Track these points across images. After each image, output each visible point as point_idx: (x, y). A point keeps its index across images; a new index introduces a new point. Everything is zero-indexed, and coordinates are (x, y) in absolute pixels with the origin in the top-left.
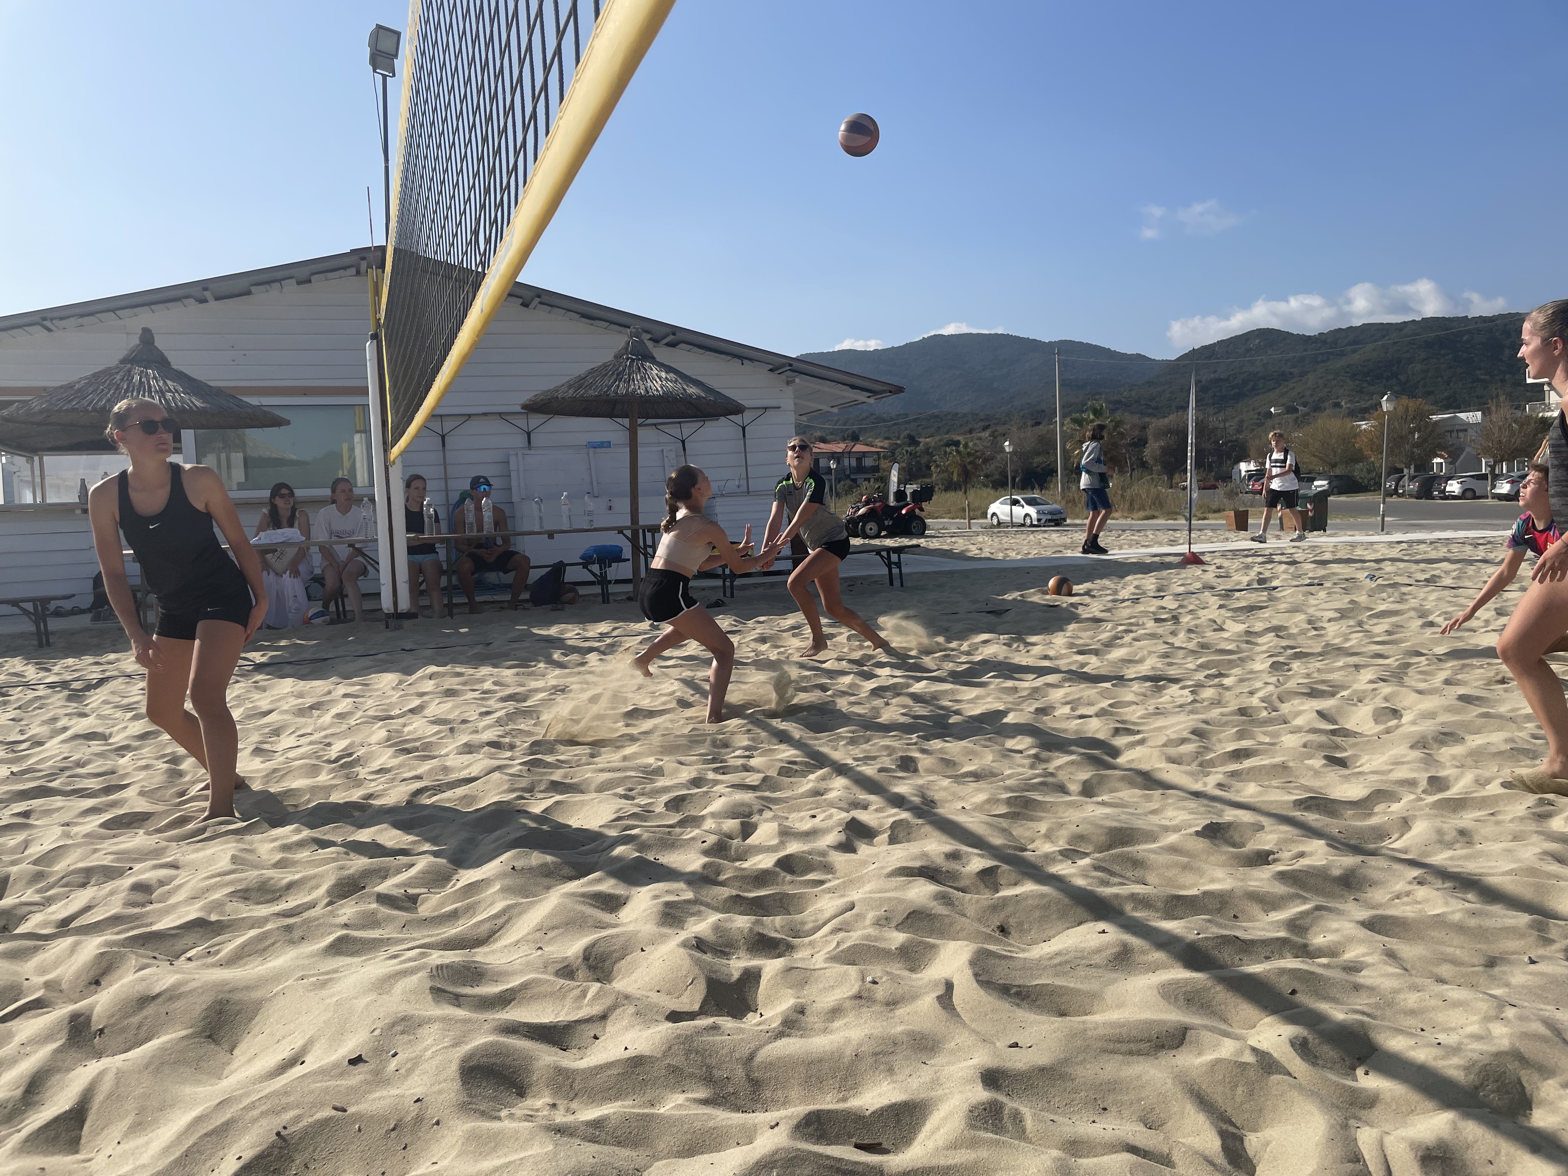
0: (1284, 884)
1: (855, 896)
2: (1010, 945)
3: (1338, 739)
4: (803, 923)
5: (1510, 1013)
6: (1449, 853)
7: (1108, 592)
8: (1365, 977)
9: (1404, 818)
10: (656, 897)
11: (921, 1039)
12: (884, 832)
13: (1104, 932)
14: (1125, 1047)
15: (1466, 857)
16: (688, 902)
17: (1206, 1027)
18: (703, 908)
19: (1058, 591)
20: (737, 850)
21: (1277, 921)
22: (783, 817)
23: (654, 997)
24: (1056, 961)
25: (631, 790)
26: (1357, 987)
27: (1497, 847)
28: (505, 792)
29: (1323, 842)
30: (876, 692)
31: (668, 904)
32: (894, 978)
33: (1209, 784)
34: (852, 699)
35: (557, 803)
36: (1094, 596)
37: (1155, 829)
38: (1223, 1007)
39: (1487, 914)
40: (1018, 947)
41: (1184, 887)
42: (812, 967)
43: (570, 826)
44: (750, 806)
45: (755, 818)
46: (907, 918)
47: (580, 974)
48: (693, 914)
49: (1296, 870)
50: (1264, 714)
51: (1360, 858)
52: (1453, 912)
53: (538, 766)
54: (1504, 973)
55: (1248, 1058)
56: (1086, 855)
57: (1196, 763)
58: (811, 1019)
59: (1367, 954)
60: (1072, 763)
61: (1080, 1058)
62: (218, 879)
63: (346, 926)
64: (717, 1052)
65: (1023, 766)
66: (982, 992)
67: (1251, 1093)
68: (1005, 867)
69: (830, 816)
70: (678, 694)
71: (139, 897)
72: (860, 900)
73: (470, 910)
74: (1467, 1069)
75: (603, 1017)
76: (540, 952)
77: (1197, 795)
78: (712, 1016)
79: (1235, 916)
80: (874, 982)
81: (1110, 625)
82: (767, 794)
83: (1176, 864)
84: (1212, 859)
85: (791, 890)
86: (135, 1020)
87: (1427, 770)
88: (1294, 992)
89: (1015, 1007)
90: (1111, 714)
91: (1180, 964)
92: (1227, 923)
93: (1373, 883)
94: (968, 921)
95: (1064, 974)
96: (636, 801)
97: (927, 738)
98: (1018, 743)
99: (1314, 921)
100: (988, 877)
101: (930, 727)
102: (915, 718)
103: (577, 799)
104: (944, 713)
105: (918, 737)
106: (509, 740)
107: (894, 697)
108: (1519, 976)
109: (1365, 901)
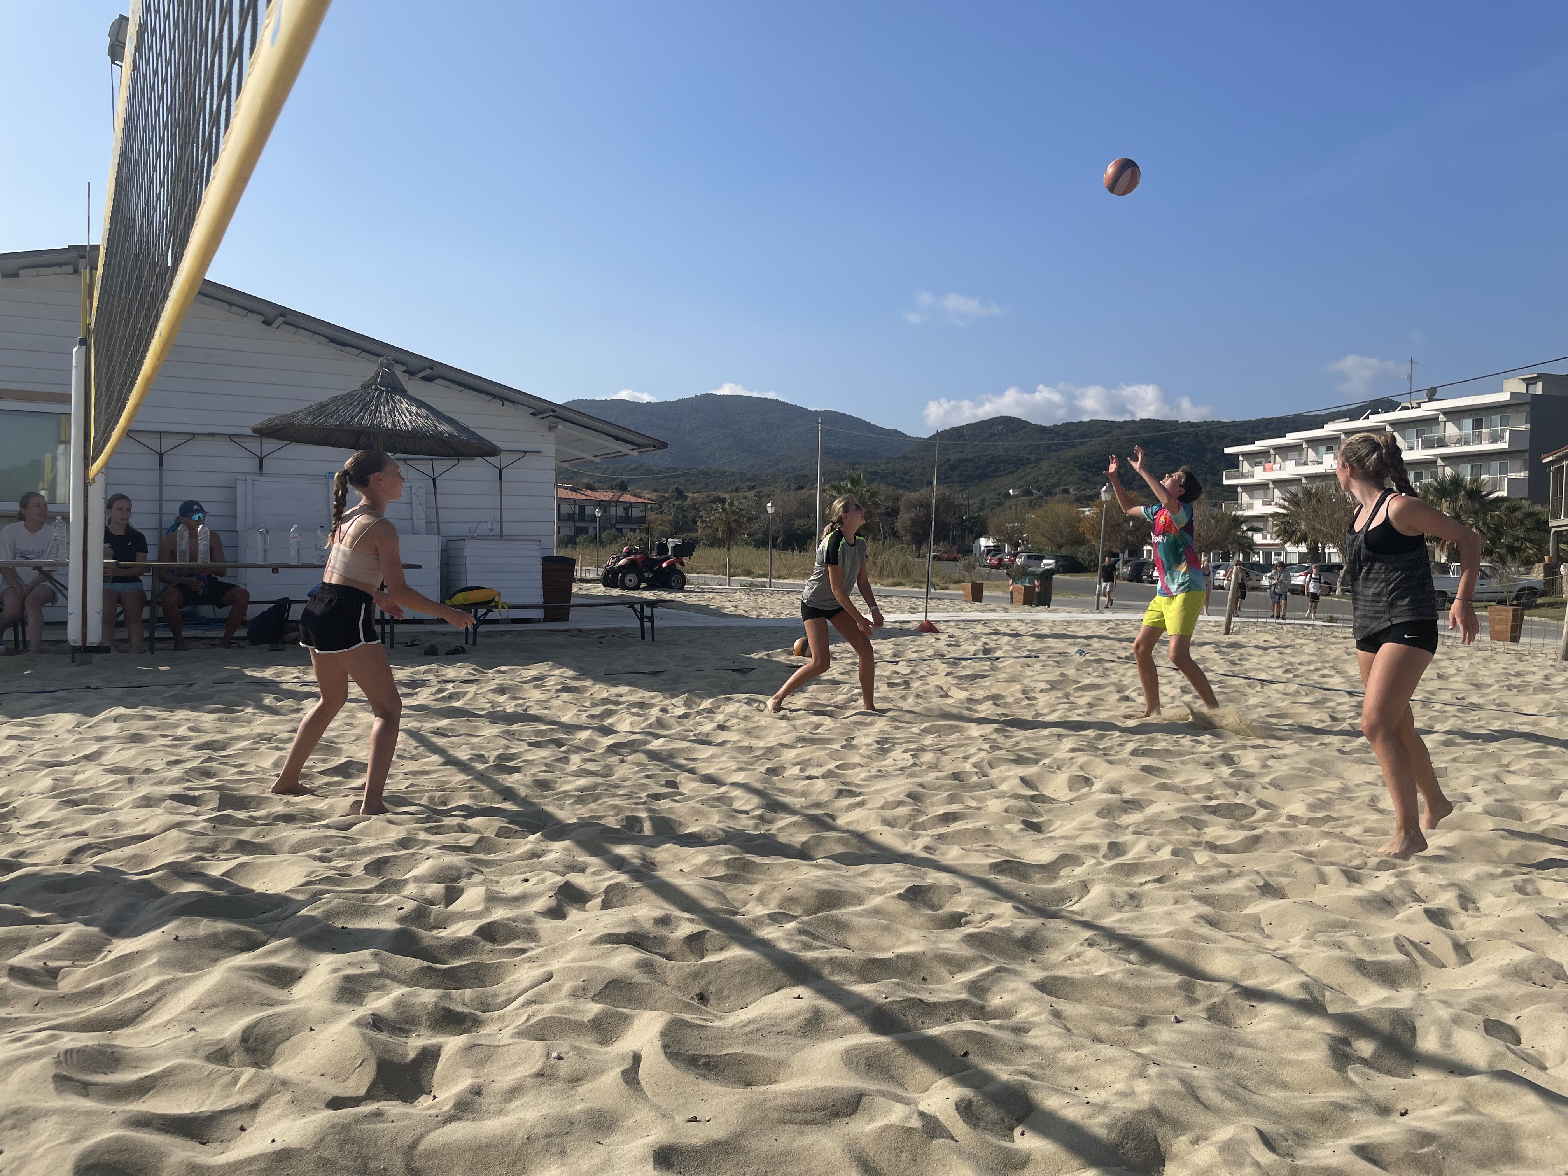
0: (971, 947)
1: (555, 965)
2: (707, 1013)
3: (1035, 805)
4: (495, 996)
5: (1153, 1071)
6: (1118, 916)
8: (1031, 1038)
9: (1084, 881)
10: (336, 970)
11: (599, 1117)
12: (598, 896)
13: (799, 997)
14: (801, 1116)
15: (1132, 920)
16: (372, 975)
17: (881, 1093)
18: (388, 981)
20: (436, 917)
21: (961, 983)
22: (492, 881)
23: (317, 1083)
24: (748, 1029)
25: (328, 851)
26: (1023, 1048)
27: (1160, 910)
28: (181, 852)
29: (1010, 905)
30: (613, 749)
31: (348, 979)
32: (581, 1053)
33: (917, 847)
34: (587, 755)
35: (241, 865)
37: (862, 891)
38: (901, 1071)
39: (1143, 974)
40: (715, 1016)
41: (881, 949)
42: (496, 1044)
43: (253, 891)
44: (458, 869)
45: (463, 882)
46: (606, 987)
47: (236, 1058)
48: (375, 989)
49: (983, 933)
50: (975, 779)
51: (1040, 921)
52: (1115, 973)
53: (227, 823)
54: (1153, 1031)
55: (915, 1123)
56: (795, 918)
57: (909, 825)
58: (488, 1101)
59: (1036, 1014)
60: (795, 824)
61: (757, 1129)
64: (376, 1141)
66: (669, 1065)
67: (914, 1159)
68: (714, 931)
69: (544, 880)
72: (559, 970)
73: (119, 985)
74: (1111, 1126)
75: (254, 1106)
76: (192, 1034)
77: (905, 857)
78: (379, 1100)
79: (924, 979)
80: (560, 1058)
81: (846, 688)
82: (481, 856)
83: (877, 927)
84: (911, 921)
85: (488, 960)
87: (1108, 836)
88: (966, 1054)
89: (701, 1080)
90: (837, 776)
91: (866, 1028)
92: (913, 985)
93: (1050, 945)
94: (668, 989)
95: (754, 1042)
96: (333, 864)
97: (657, 797)
98: (745, 804)
99: (995, 982)
100: (695, 943)
101: (662, 786)
102: (648, 777)
103: (265, 860)
104: (677, 771)
105: (648, 796)
106: (197, 793)
107: (630, 754)
108: (1166, 1034)
109: (1042, 962)
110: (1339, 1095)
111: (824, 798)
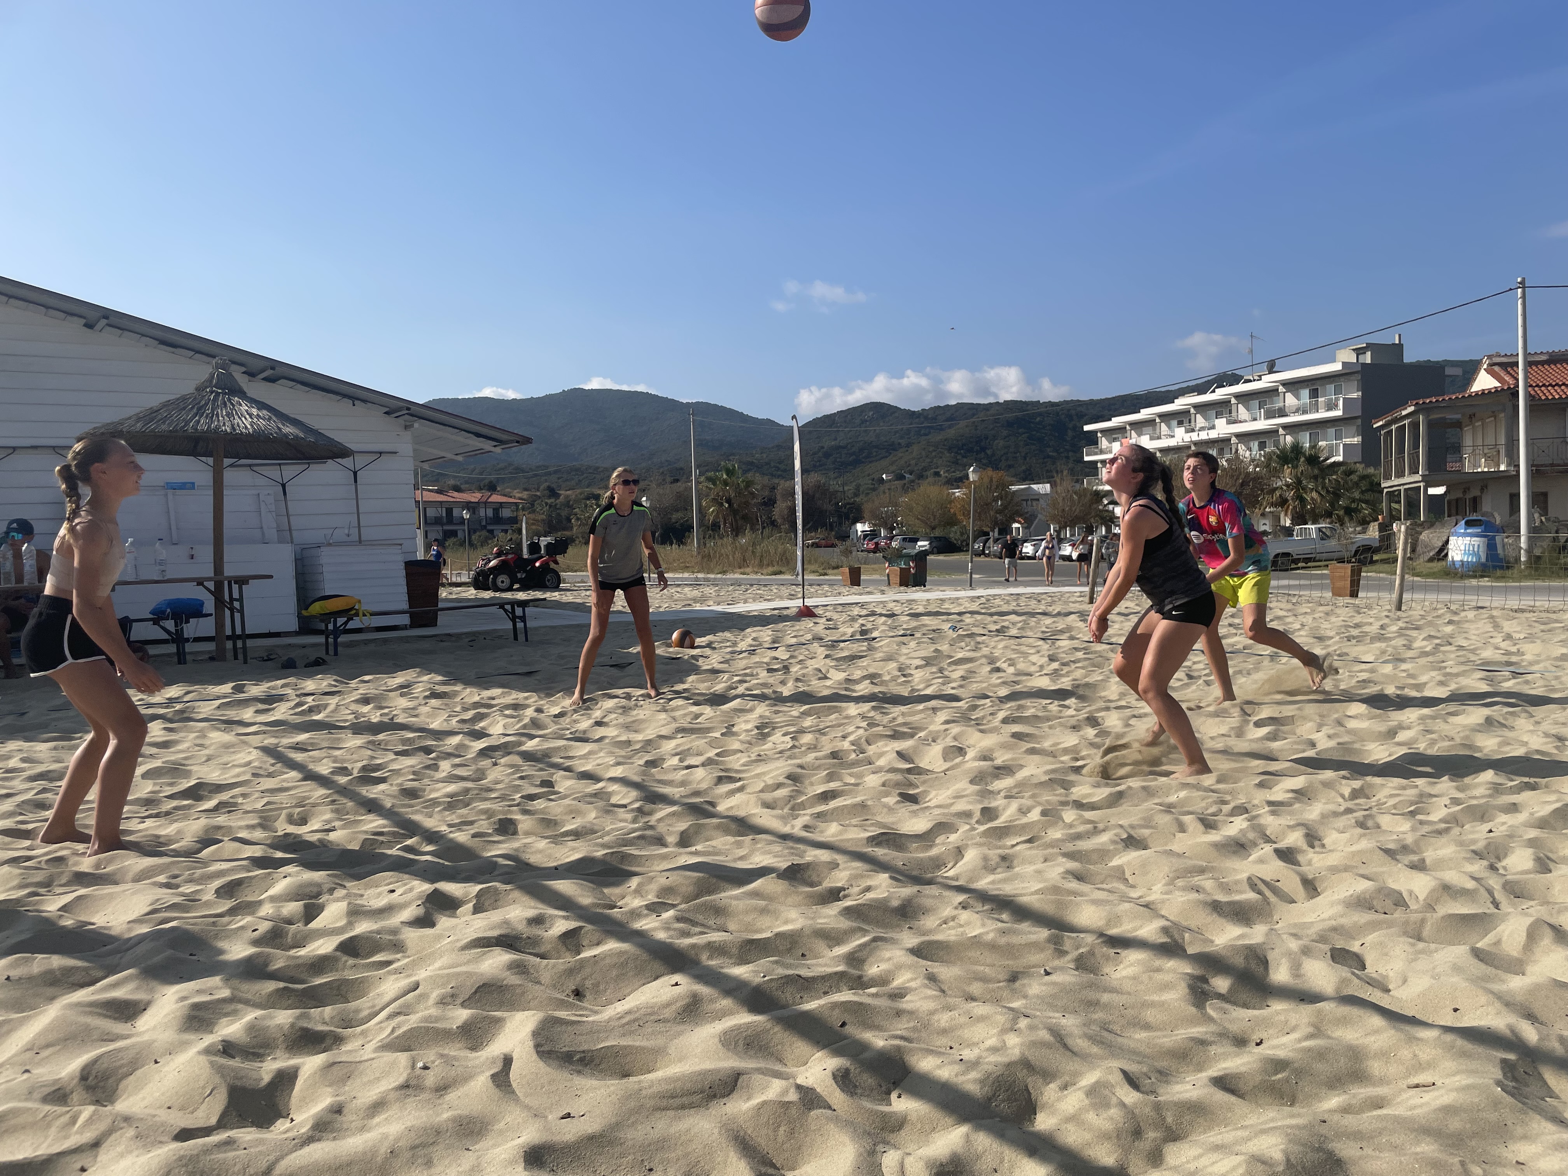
0: (848, 919)
1: (422, 975)
2: (582, 1008)
3: (912, 777)
4: (357, 1011)
5: (1023, 1023)
6: (991, 878)
7: (728, 644)
8: (909, 1003)
9: (958, 848)
10: (183, 999)
11: (468, 1124)
12: (468, 902)
13: (677, 984)
14: (678, 1101)
15: (1005, 881)
16: (224, 1001)
17: (759, 1071)
18: (240, 1006)
19: (681, 643)
20: (295, 936)
21: (838, 956)
22: (356, 895)
23: (163, 1116)
24: (624, 1021)
25: (175, 877)
26: (899, 1013)
27: (1030, 869)
28: (13, 888)
29: (887, 875)
30: (484, 753)
31: (196, 1007)
32: (448, 1060)
33: (796, 827)
34: (457, 761)
35: (79, 898)
36: (714, 648)
38: (779, 1047)
39: (1014, 932)
40: (591, 1010)
41: (759, 931)
42: (358, 1060)
43: (93, 925)
44: (319, 885)
45: (323, 899)
46: (476, 992)
47: (74, 1097)
48: (227, 1015)
49: (860, 905)
50: (853, 756)
51: (916, 888)
52: (987, 933)
54: (1024, 985)
55: (793, 1096)
56: (673, 906)
57: (789, 806)
58: (349, 1118)
59: (912, 980)
60: (673, 814)
61: (632, 1119)
65: (625, 821)
66: (541, 1064)
67: (792, 1132)
68: (589, 927)
69: (411, 890)
70: (256, 764)
72: (425, 980)
74: (982, 1082)
75: (96, 1145)
76: (26, 1076)
77: (785, 837)
78: (232, 1129)
79: (803, 955)
80: (426, 1068)
81: (726, 676)
83: (756, 909)
84: (790, 900)
85: (351, 975)
87: (981, 802)
88: (843, 1025)
89: (575, 1076)
90: (717, 763)
91: (745, 1009)
92: (791, 962)
93: (925, 911)
94: (542, 988)
95: (631, 1033)
96: (181, 890)
97: (531, 797)
98: (623, 797)
99: (871, 952)
100: (570, 939)
101: (537, 786)
102: (522, 778)
103: (105, 891)
104: (553, 771)
105: (522, 797)
106: (30, 826)
107: (503, 757)
108: (1035, 987)
109: (918, 929)
110: (1197, 1031)
111: (704, 786)
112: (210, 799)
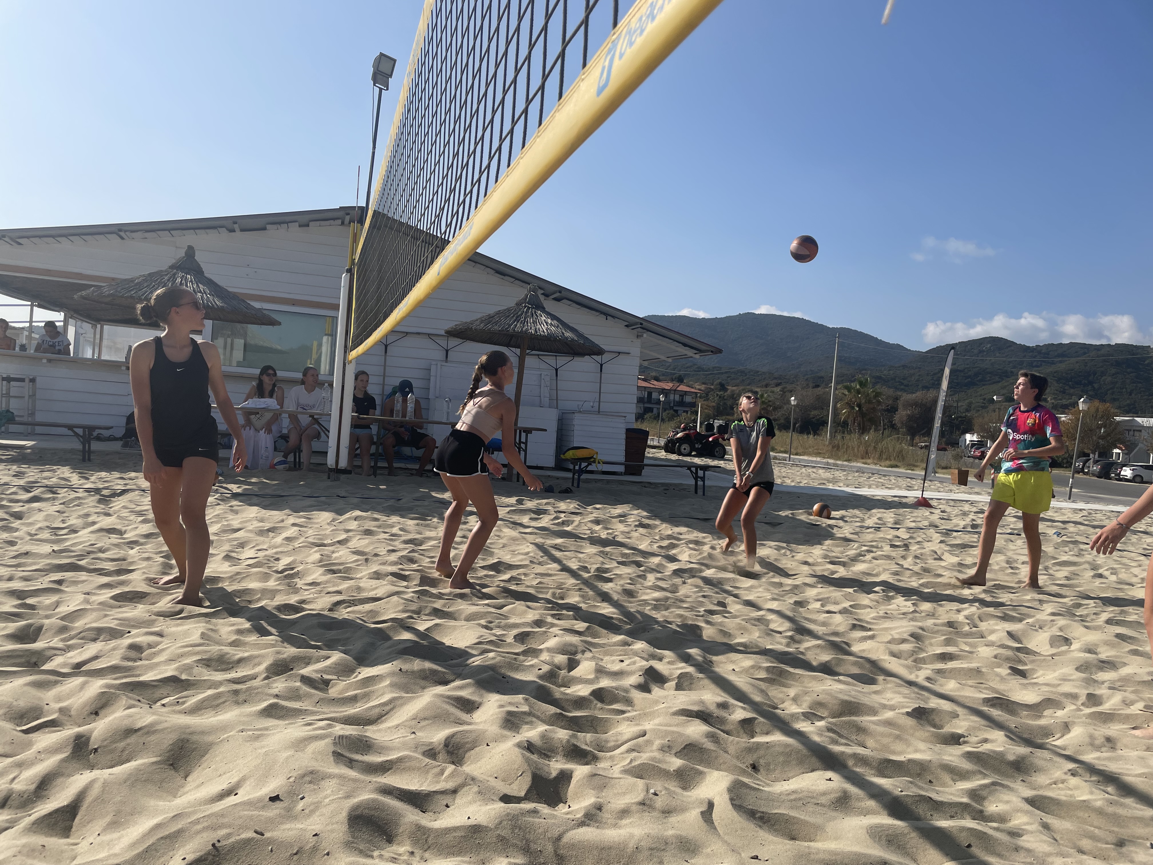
0: (970, 762)
1: (647, 726)
2: (758, 779)
3: (1021, 655)
4: (607, 741)
6: (1097, 754)
7: (857, 519)
8: (1027, 842)
9: (1065, 723)
10: (501, 706)
11: (686, 843)
12: (673, 680)
13: (830, 780)
15: (1110, 759)
16: (524, 713)
18: (534, 719)
19: (820, 514)
20: (564, 678)
21: (962, 789)
22: (598, 658)
23: (493, 782)
24: (792, 797)
25: (491, 622)
26: (1018, 849)
27: (1134, 754)
28: (399, 611)
29: (1002, 733)
30: (677, 573)
31: (509, 713)
32: (670, 793)
33: (920, 676)
34: (659, 575)
35: (436, 625)
36: (846, 521)
37: (876, 705)
38: (915, 850)
39: (1120, 805)
40: (764, 782)
41: (894, 753)
42: (610, 776)
43: (444, 644)
44: (576, 647)
45: (579, 656)
46: (684, 748)
47: (441, 756)
48: (527, 723)
49: (980, 752)
50: (967, 628)
51: (1030, 749)
52: (1095, 800)
53: (425, 595)
54: (1130, 852)
56: (822, 718)
57: (912, 659)
58: (605, 815)
59: (1028, 824)
60: (818, 646)
62: (190, 649)
63: (277, 696)
64: (535, 831)
65: (781, 644)
66: (735, 814)
68: (761, 719)
69: (634, 663)
70: (531, 554)
71: (133, 654)
72: (650, 730)
73: (366, 696)
75: (454, 792)
76: (413, 736)
77: (911, 684)
78: (533, 802)
79: (930, 781)
80: (656, 794)
81: (856, 545)
82: (589, 639)
83: (890, 735)
84: (918, 734)
85: (600, 715)
86: (121, 745)
87: (1086, 688)
88: (970, 846)
89: (758, 829)
90: (851, 613)
91: (886, 812)
92: (923, 785)
93: (1037, 770)
94: (729, 757)
95: (797, 808)
96: (493, 631)
97: (711, 612)
98: (779, 626)
99: (991, 793)
100: (747, 724)
101: (715, 604)
102: (704, 596)
103: (451, 624)
104: (725, 595)
105: (705, 611)
106: (407, 573)
107: (690, 578)
109: (1030, 783)
111: (841, 629)
112: (505, 573)
